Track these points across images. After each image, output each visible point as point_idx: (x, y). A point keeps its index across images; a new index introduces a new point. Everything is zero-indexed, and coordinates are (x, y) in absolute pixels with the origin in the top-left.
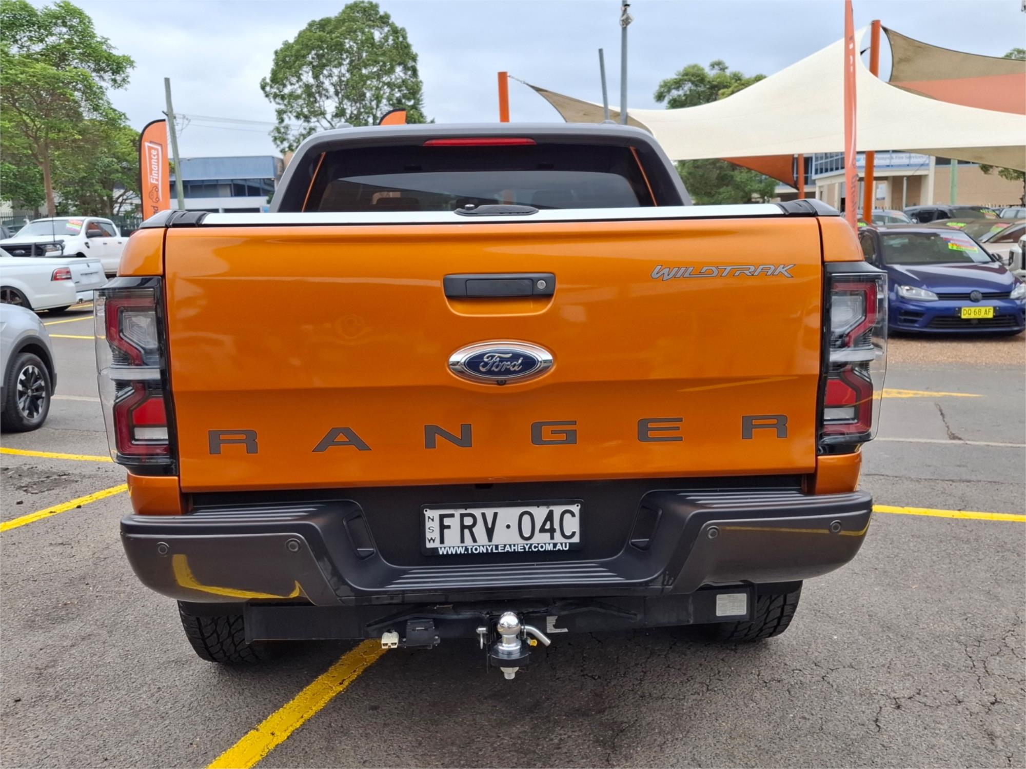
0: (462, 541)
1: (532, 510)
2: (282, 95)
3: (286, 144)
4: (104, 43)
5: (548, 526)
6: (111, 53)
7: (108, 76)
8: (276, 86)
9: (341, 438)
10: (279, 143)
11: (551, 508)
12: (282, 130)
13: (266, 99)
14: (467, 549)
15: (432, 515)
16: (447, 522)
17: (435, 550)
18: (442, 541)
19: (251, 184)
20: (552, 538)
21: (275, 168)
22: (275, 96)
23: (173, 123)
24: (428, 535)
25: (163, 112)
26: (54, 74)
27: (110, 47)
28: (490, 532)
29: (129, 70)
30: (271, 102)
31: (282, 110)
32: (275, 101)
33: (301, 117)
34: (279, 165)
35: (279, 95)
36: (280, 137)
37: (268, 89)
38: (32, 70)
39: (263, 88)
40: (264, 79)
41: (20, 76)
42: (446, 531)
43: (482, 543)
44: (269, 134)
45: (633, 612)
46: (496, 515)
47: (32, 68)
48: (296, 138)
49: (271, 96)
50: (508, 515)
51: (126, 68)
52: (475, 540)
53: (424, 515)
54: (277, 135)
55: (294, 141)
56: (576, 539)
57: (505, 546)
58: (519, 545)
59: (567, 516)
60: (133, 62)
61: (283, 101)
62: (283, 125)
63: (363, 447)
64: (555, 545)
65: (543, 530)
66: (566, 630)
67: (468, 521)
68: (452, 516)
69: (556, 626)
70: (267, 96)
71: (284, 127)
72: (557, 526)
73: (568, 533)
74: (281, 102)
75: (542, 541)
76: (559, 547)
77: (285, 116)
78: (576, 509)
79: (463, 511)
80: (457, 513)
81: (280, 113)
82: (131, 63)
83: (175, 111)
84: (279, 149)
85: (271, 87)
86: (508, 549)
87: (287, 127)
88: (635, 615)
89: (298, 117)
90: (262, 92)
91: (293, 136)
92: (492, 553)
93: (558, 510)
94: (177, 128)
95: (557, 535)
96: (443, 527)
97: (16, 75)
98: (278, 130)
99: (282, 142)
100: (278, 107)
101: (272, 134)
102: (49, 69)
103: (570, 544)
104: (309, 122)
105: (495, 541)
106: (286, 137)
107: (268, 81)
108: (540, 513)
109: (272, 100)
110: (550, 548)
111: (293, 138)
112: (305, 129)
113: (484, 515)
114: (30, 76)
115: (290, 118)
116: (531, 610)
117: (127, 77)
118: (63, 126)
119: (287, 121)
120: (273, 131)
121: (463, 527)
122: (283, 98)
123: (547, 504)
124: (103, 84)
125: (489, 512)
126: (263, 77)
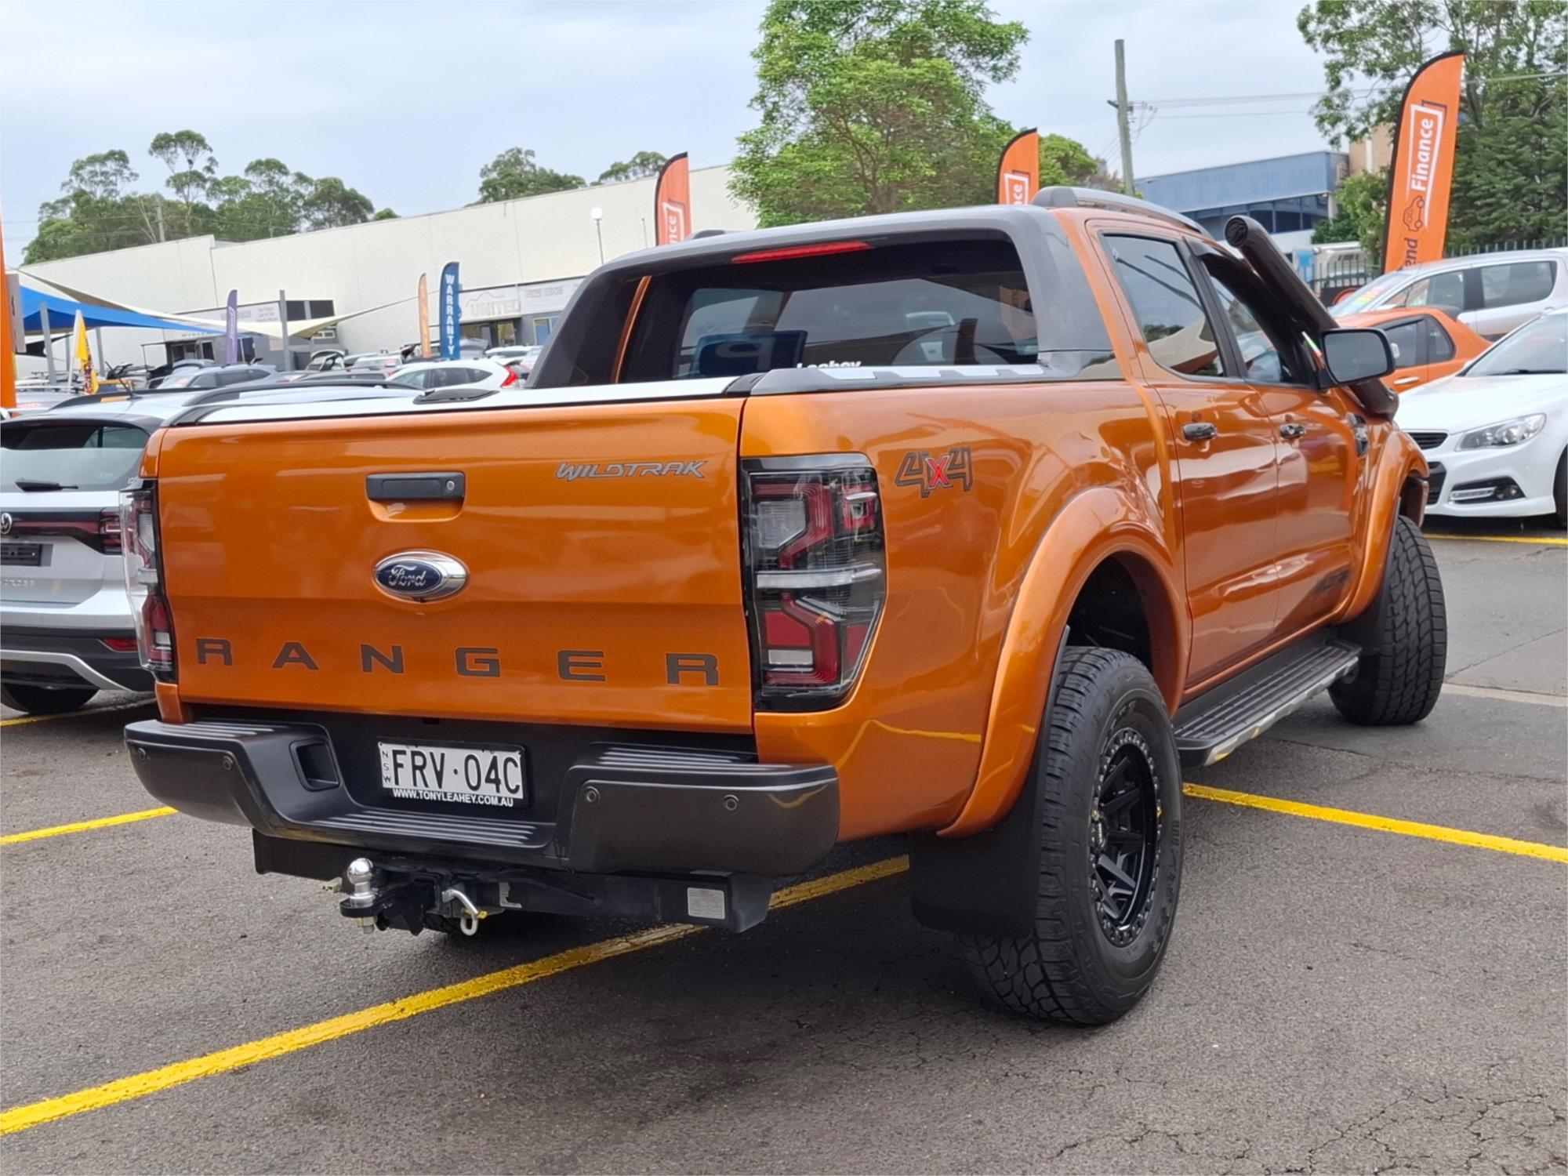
0: (415, 784)
1: (476, 753)
2: (1340, 34)
3: (1342, 128)
4: (979, 7)
5: (493, 776)
6: (987, 23)
7: (986, 61)
8: (1328, 19)
9: (293, 654)
10: (1327, 126)
11: (496, 754)
12: (1336, 101)
13: (1309, 47)
14: (418, 794)
15: (386, 749)
16: (400, 759)
17: (390, 791)
18: (397, 782)
19: (1281, 208)
20: (498, 790)
21: (1331, 173)
22: (1327, 37)
23: (1126, 118)
24: (385, 774)
25: (1110, 102)
26: (896, 75)
27: (988, 13)
28: (439, 776)
29: (1019, 47)
30: (1316, 51)
31: (1338, 63)
32: (1325, 47)
33: (1378, 70)
34: (1339, 167)
35: (1334, 36)
36: (1331, 115)
37: (1312, 27)
38: (865, 73)
39: (1303, 26)
40: (1305, 11)
41: (847, 85)
42: (399, 769)
43: (431, 791)
44: (1310, 113)
45: (590, 895)
46: (443, 755)
47: (864, 69)
48: (1363, 114)
49: (1318, 40)
50: (455, 757)
51: (1013, 45)
52: (426, 785)
53: (378, 750)
54: (1325, 111)
55: (1358, 120)
56: (520, 795)
57: (453, 795)
58: (465, 796)
59: (510, 764)
60: (1026, 31)
61: (1343, 45)
62: (1340, 89)
63: (312, 666)
64: (500, 799)
65: (488, 780)
66: (519, 906)
67: (419, 761)
68: (404, 753)
69: (509, 900)
70: (1310, 40)
71: (1339, 96)
72: (501, 777)
73: (513, 787)
74: (1337, 46)
75: (489, 794)
76: (503, 802)
77: (1342, 74)
78: (516, 756)
79: (415, 749)
80: (409, 749)
81: (1334, 69)
82: (1022, 35)
83: (1130, 98)
84: (1328, 138)
85: (1320, 22)
86: (456, 798)
87: (1345, 96)
88: (592, 898)
89: (1370, 71)
90: (1300, 34)
91: (1357, 109)
92: (442, 801)
93: (501, 756)
94: (1133, 127)
95: (503, 786)
96: (397, 766)
97: (841, 84)
98: (1327, 102)
99: (1333, 124)
100: (1331, 57)
101: (1316, 112)
102: (889, 68)
103: (515, 800)
104: (1392, 77)
105: (444, 789)
106: (1343, 113)
107: (1313, 10)
108: (485, 757)
109: (1319, 45)
110: (495, 802)
111: (1357, 114)
112: (1382, 92)
113: (432, 754)
114: (860, 83)
115: (1351, 76)
116: (461, 871)
117: (1017, 59)
118: (909, 158)
119: (1346, 83)
120: (1317, 106)
121: (415, 768)
122: (1341, 38)
123: (492, 749)
124: (978, 75)
125: (437, 752)
126: (1303, 6)
